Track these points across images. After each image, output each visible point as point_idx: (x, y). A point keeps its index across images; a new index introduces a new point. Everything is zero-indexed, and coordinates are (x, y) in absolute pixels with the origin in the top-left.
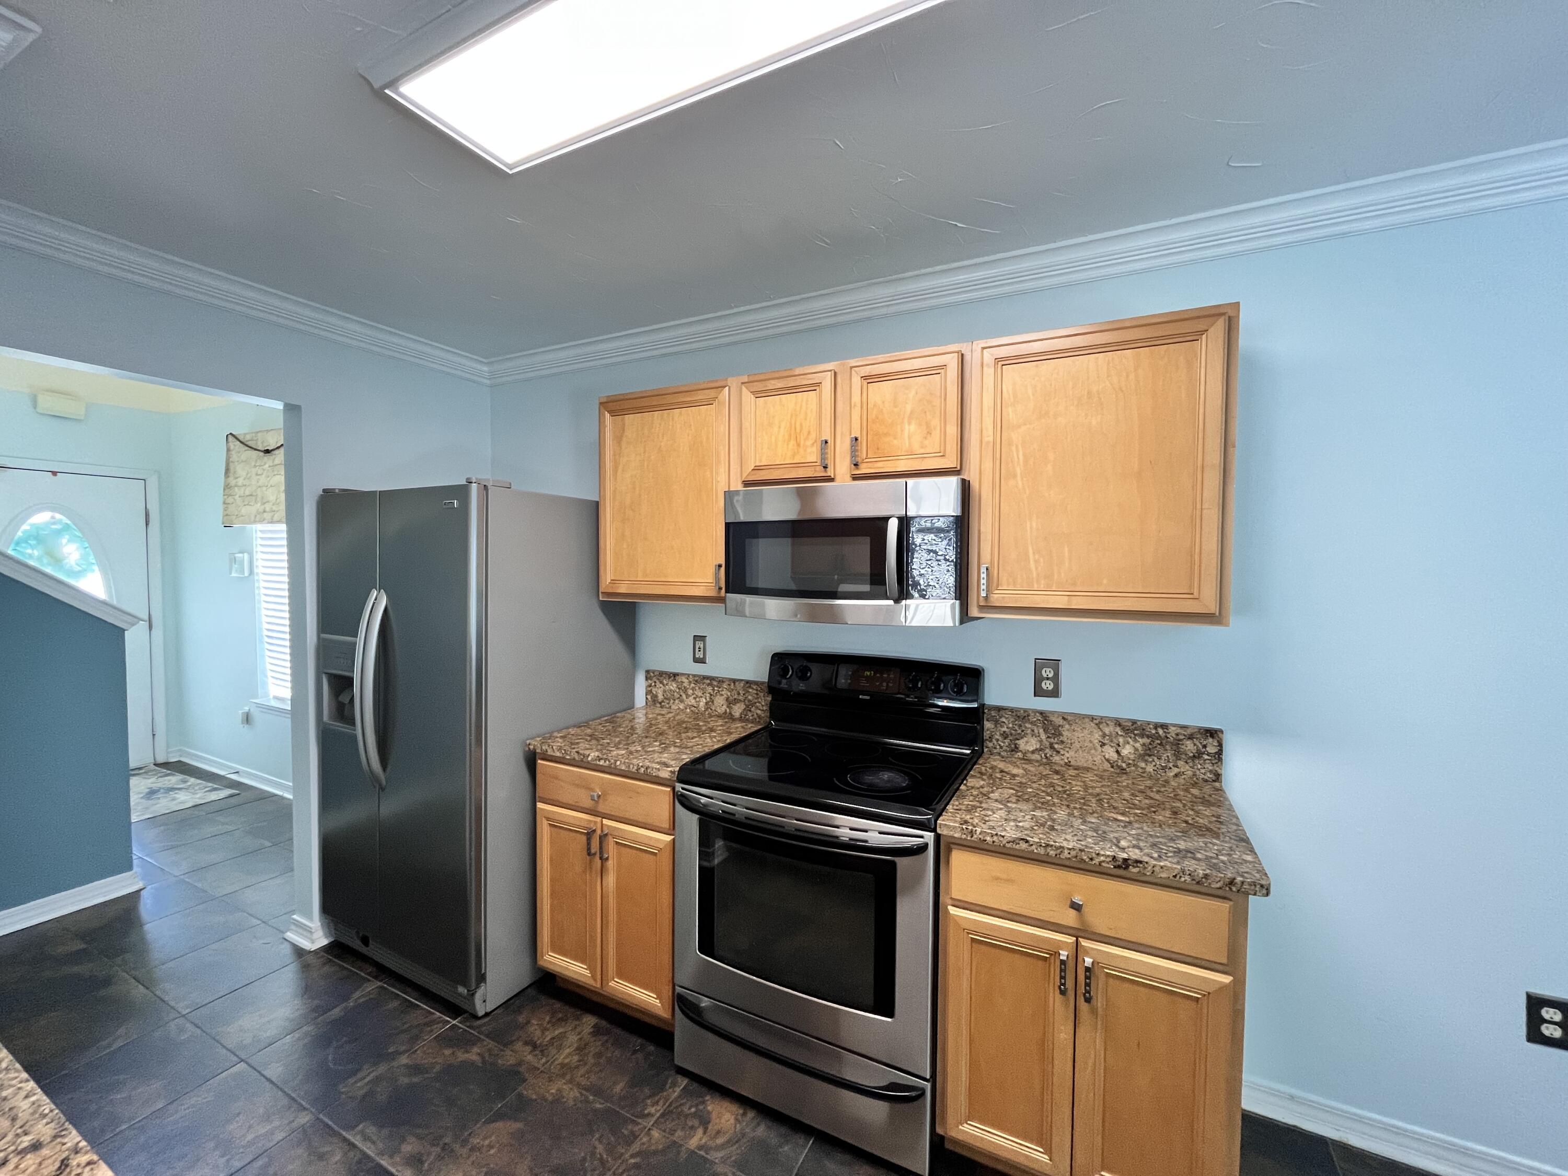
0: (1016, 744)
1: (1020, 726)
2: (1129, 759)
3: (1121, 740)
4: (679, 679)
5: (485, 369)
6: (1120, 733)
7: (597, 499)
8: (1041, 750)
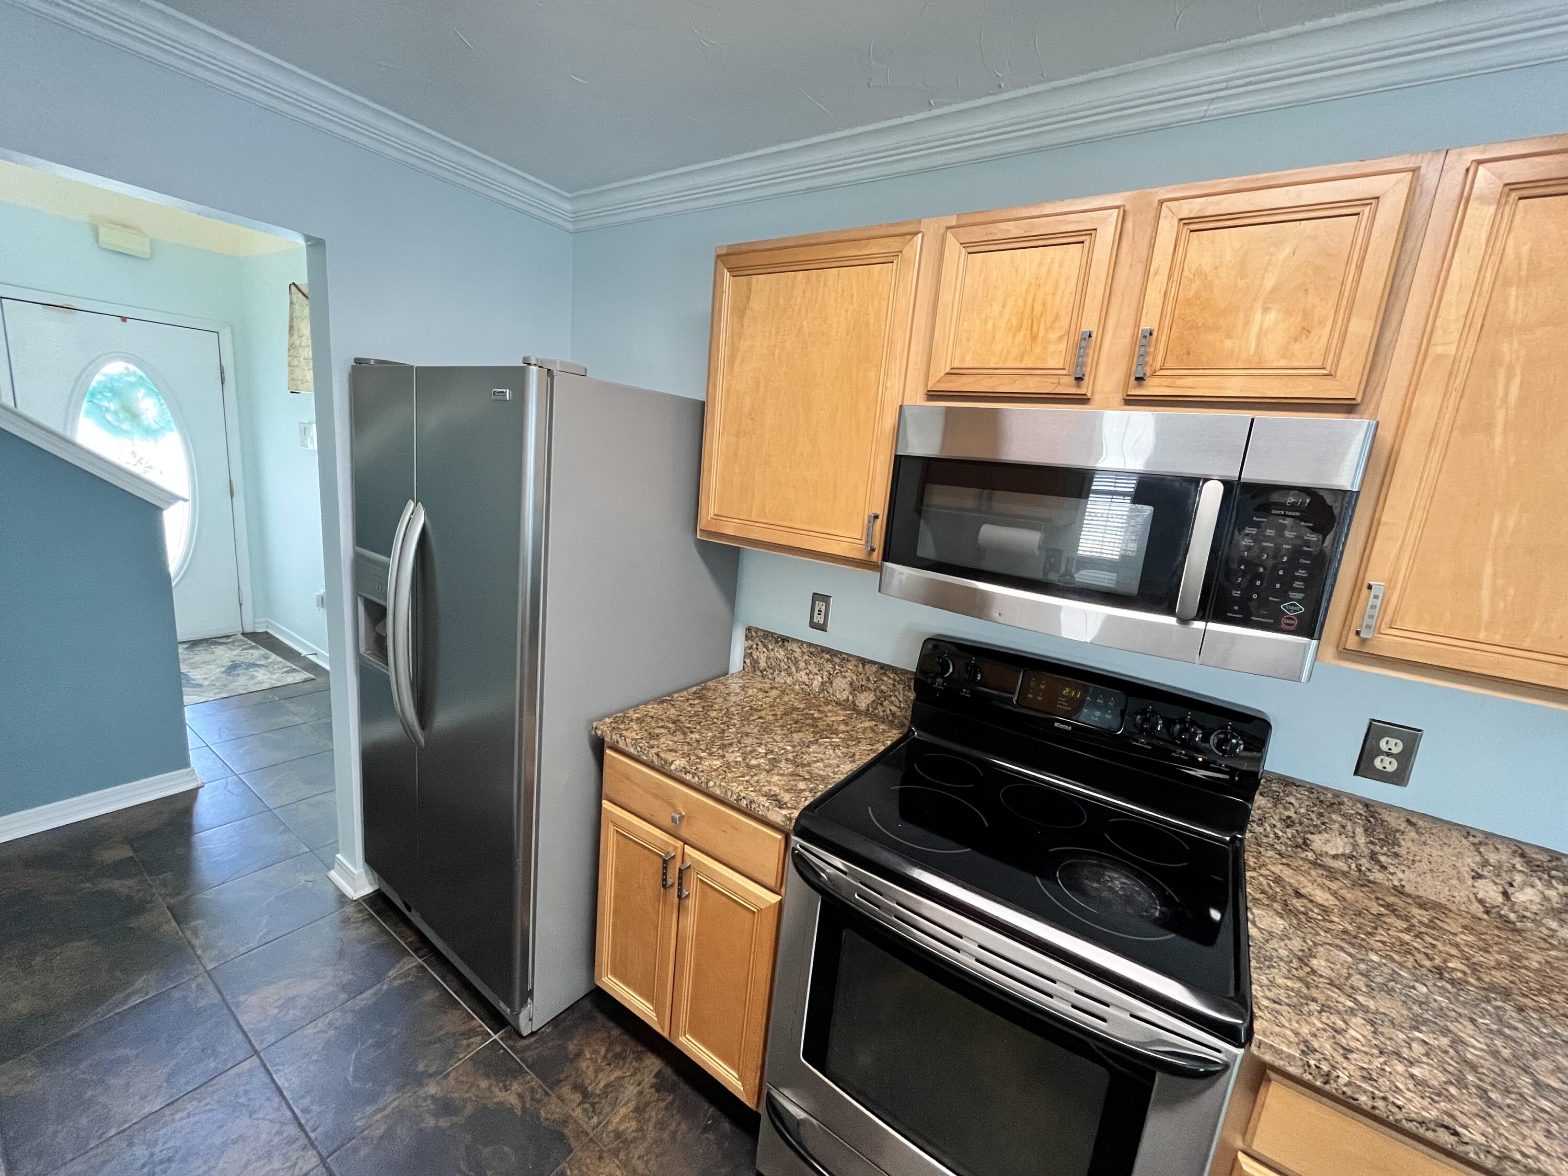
0: (1305, 840)
1: (1321, 815)
2: (1526, 909)
3: (1518, 878)
4: (789, 646)
5: (568, 206)
6: (1519, 867)
7: (704, 400)
8: (1351, 857)
